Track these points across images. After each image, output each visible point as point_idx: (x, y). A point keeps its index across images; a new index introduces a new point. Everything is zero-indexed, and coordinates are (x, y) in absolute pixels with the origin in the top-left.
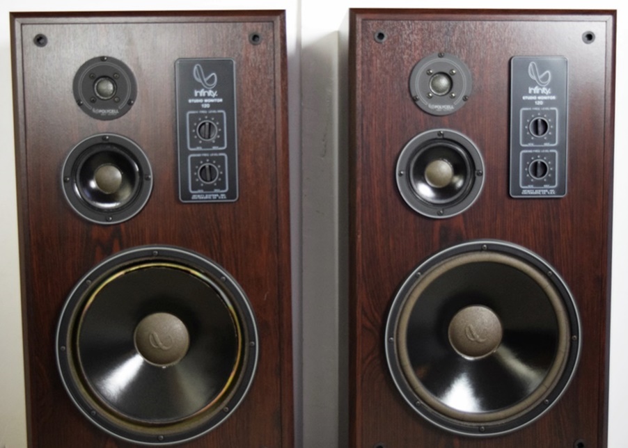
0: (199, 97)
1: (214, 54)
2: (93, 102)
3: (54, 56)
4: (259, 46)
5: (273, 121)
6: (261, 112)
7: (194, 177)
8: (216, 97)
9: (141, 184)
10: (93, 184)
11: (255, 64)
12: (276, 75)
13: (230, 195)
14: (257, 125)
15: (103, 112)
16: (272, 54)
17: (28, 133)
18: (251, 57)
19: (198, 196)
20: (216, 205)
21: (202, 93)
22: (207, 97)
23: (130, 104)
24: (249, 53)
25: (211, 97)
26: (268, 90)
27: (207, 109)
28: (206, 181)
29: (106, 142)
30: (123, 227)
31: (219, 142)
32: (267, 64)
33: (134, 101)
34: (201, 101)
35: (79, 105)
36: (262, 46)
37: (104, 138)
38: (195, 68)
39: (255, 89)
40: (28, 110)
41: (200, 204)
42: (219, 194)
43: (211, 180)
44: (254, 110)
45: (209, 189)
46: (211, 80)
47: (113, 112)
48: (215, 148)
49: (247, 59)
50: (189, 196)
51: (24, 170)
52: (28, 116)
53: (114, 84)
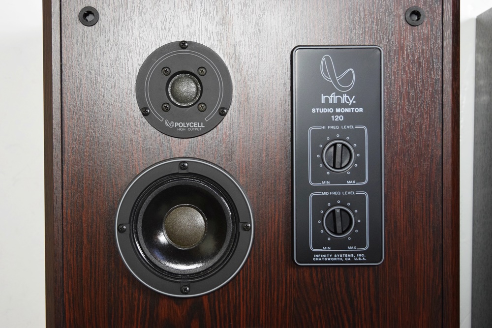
0: (327, 105)
1: (351, 39)
2: (166, 110)
3: (108, 41)
4: (420, 27)
5: (439, 142)
6: (421, 127)
7: (316, 228)
8: (353, 106)
9: (236, 237)
11: (413, 55)
12: (445, 73)
14: (414, 148)
15: (180, 125)
16: (439, 41)
17: (66, 156)
18: (408, 43)
19: (323, 256)
21: (333, 98)
22: (339, 105)
24: (405, 39)
25: (346, 106)
26: (432, 96)
27: (339, 123)
28: (335, 233)
29: (185, 171)
31: (358, 174)
32: (432, 56)
33: (228, 110)
34: (331, 110)
35: (145, 113)
36: (424, 29)
39: (412, 93)
40: (66, 122)
42: (355, 253)
43: (343, 233)
47: (196, 126)
48: (349, 183)
49: (401, 48)
51: (58, 212)
52: (66, 130)
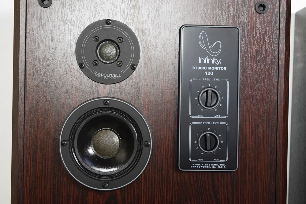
10: (91, 151)
13: (230, 164)
20: (214, 174)
23: (133, 68)
30: (119, 193)
37: (105, 102)
38: (201, 34)
41: (198, 174)
44: (257, 80)
45: (209, 158)
46: (216, 48)
50: (187, 164)
53: (118, 47)
